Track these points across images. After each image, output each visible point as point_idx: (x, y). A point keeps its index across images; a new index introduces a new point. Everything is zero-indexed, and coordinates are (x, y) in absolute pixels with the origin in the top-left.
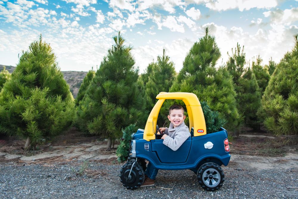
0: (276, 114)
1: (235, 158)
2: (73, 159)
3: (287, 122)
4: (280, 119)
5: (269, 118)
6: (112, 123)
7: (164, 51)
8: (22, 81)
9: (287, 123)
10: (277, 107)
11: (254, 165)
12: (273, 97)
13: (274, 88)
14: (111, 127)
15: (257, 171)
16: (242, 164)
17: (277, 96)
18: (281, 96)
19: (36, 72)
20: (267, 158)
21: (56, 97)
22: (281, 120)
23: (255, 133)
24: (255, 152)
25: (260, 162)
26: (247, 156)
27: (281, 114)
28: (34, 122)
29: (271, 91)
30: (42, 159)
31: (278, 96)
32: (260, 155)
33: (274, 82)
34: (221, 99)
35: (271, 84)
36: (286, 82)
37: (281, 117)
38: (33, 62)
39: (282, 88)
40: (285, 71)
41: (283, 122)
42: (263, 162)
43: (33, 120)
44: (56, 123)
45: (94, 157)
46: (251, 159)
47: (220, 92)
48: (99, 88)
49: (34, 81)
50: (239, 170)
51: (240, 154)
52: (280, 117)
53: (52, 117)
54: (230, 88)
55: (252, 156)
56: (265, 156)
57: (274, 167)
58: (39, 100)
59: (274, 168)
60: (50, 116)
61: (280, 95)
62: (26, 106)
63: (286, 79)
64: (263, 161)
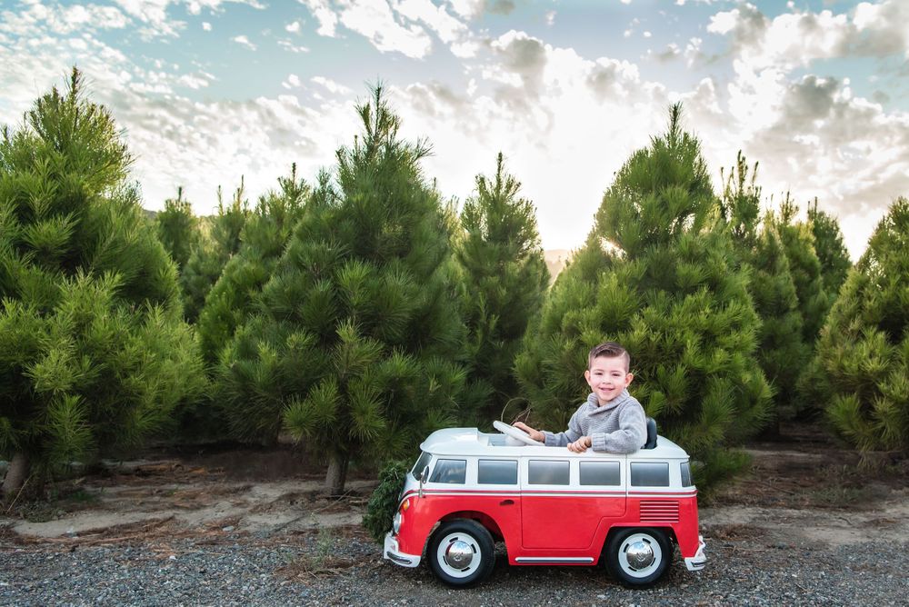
0: (867, 387)
1: (752, 516)
2: (225, 529)
3: (899, 410)
4: (879, 403)
5: (843, 398)
6: (373, 407)
7: (500, 160)
8: (21, 246)
9: (899, 413)
10: (873, 365)
11: (815, 533)
12: (860, 336)
13: (860, 308)
14: (370, 420)
15: (831, 549)
16: (780, 531)
17: (870, 333)
18: (883, 333)
19: (71, 215)
20: (840, 515)
21: (145, 309)
22: (881, 406)
23: (767, 445)
24: (802, 499)
25: (827, 526)
26: (784, 511)
27: (883, 386)
28: (76, 399)
29: (852, 316)
30: (106, 529)
31: (875, 334)
32: (817, 506)
33: (862, 288)
34: (725, 339)
35: (851, 294)
36: (897, 293)
37: (882, 396)
38: (54, 176)
39: (885, 311)
40: (895, 259)
41: (888, 409)
42: (834, 526)
43: (71, 393)
44: (149, 402)
45: (298, 520)
46: (799, 518)
47: (722, 318)
48: (323, 287)
49: (62, 247)
50: (780, 548)
51: (763, 504)
52: (880, 394)
53: (135, 380)
54: (744, 302)
55: (796, 511)
56: (834, 509)
57: (868, 537)
58: (91, 319)
59: (870, 540)
60: (126, 376)
61: (880, 329)
62: (42, 339)
63: (899, 284)
64: (832, 524)
